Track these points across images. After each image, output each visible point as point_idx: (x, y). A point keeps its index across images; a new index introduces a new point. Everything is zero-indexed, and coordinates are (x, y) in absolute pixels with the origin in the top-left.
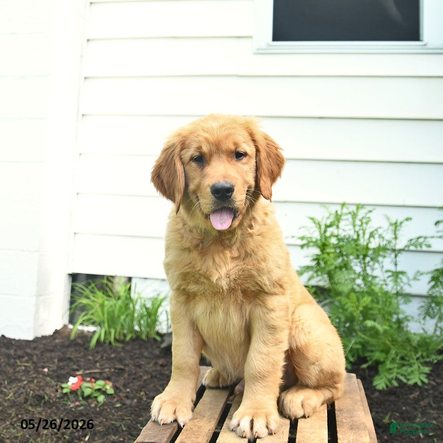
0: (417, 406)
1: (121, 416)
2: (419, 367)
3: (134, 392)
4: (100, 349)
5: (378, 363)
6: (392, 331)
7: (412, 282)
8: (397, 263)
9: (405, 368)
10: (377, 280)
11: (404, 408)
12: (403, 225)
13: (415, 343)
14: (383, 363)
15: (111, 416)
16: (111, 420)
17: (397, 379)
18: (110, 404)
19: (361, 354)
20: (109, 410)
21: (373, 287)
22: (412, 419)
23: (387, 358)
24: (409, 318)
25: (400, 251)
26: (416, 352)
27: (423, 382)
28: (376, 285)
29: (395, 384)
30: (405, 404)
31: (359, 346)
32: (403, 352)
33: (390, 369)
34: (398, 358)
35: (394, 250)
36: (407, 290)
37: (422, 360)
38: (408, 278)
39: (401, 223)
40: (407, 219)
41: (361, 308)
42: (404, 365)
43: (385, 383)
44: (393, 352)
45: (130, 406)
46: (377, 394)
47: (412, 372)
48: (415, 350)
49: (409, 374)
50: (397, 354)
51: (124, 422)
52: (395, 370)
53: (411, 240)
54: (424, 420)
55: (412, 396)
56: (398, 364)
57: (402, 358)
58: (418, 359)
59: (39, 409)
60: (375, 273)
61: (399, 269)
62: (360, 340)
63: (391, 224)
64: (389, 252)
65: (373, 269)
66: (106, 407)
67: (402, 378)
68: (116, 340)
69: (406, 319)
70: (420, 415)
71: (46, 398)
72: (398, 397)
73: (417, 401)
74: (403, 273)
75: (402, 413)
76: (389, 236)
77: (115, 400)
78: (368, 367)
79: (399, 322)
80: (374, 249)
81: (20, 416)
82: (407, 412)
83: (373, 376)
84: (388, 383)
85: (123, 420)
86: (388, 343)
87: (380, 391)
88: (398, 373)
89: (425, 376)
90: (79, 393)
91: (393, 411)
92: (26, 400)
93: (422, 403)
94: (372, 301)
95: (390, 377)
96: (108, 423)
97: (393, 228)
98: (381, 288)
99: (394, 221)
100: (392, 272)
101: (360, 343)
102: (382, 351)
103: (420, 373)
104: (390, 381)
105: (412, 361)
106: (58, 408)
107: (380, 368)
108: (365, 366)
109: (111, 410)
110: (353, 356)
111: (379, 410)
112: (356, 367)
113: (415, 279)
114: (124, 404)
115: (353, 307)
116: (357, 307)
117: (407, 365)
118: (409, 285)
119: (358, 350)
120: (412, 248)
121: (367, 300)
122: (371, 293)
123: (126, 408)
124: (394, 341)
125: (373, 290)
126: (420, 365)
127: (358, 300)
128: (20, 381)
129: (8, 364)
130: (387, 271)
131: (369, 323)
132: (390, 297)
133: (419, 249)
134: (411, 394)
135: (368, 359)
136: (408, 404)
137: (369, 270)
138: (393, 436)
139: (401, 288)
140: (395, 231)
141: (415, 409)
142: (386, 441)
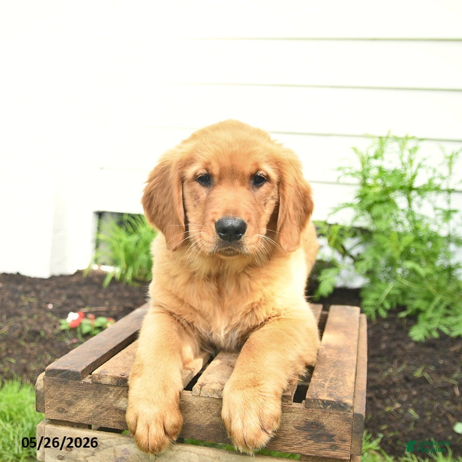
0: (456, 360)
4: (115, 287)
5: (418, 311)
8: (451, 201)
9: (449, 319)
11: (441, 362)
14: (424, 311)
17: (439, 330)
19: (401, 302)
21: (419, 226)
22: (449, 374)
23: (428, 307)
29: (436, 335)
30: (442, 357)
31: (397, 292)
32: (448, 301)
33: (431, 319)
34: (443, 306)
39: (457, 153)
41: (402, 249)
42: (447, 315)
43: (424, 334)
44: (437, 299)
46: (411, 345)
47: (457, 323)
49: (454, 325)
50: (441, 302)
52: (438, 320)
55: (453, 349)
56: (442, 313)
57: (448, 307)
59: (32, 345)
60: (423, 211)
61: (453, 207)
62: (399, 285)
63: (446, 157)
65: (420, 206)
67: (445, 330)
68: (134, 279)
70: (459, 370)
71: (42, 334)
72: (437, 349)
73: (458, 354)
74: (455, 211)
75: (438, 367)
78: (408, 317)
79: (450, 270)
81: (10, 351)
82: (444, 365)
83: (409, 326)
84: (428, 335)
86: (432, 290)
87: (416, 343)
88: (440, 323)
90: (79, 329)
91: (428, 364)
92: (20, 335)
94: (415, 241)
95: (430, 327)
97: (447, 161)
98: (427, 228)
99: (449, 154)
101: (400, 289)
102: (425, 299)
104: (430, 332)
105: (458, 311)
106: (52, 345)
107: (421, 317)
108: (403, 315)
110: (390, 303)
111: (412, 362)
112: (392, 316)
115: (393, 247)
116: (398, 248)
117: (453, 315)
119: (396, 296)
121: (409, 239)
122: (415, 232)
124: (439, 289)
125: (417, 229)
128: (20, 315)
129: (12, 299)
130: (437, 209)
131: (409, 265)
134: (453, 346)
135: (408, 306)
136: (447, 358)
137: (415, 207)
138: (423, 391)
139: (454, 230)
140: (450, 164)
141: (455, 363)
142: (415, 397)
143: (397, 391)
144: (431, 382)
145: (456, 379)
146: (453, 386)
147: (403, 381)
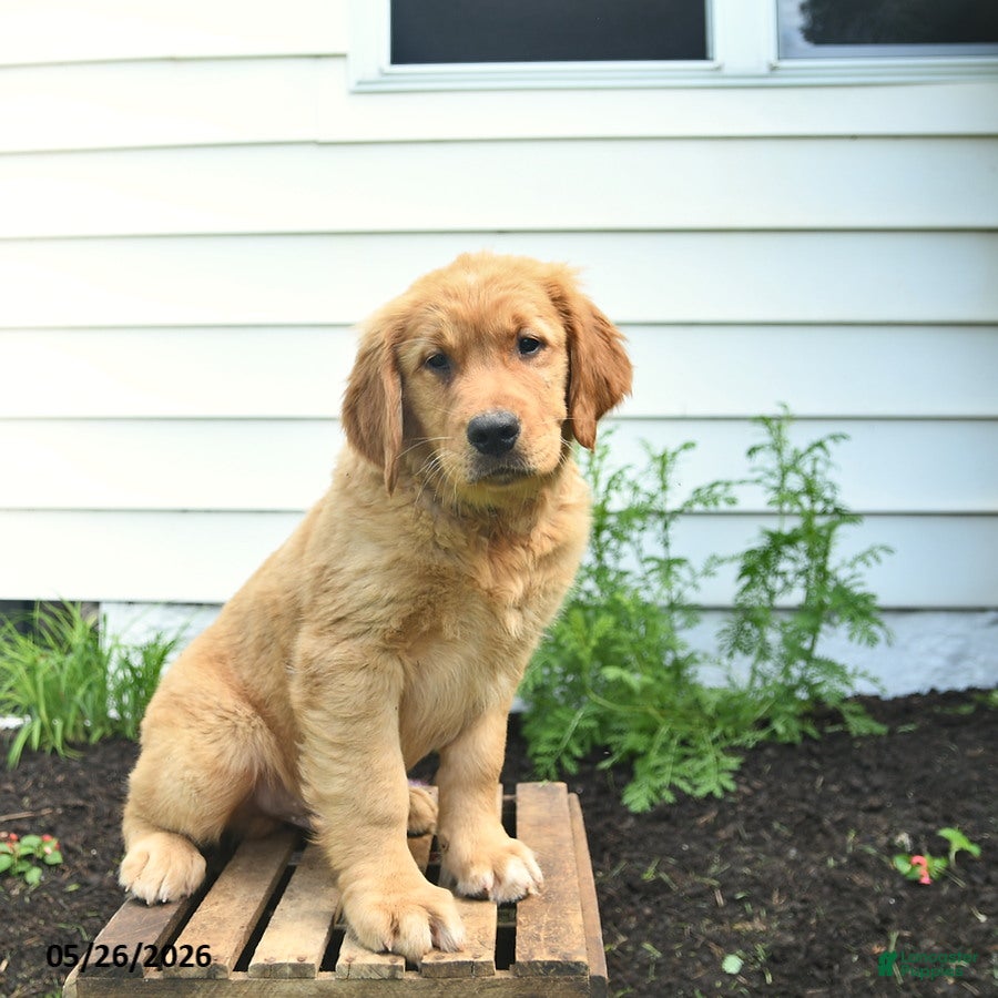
0: (711, 840)
1: (78, 910)
2: (717, 759)
3: (108, 856)
4: (32, 766)
5: (634, 755)
6: (659, 687)
7: (702, 581)
8: (670, 541)
9: (689, 763)
10: (628, 579)
11: (686, 847)
12: (679, 457)
13: (709, 710)
14: (644, 755)
15: (56, 913)
16: (57, 920)
17: (673, 788)
18: (54, 886)
19: (598, 740)
20: (51, 900)
21: (618, 596)
22: (701, 869)
23: (651, 745)
24: (698, 657)
25: (675, 514)
26: (713, 728)
27: (725, 790)
28: (624, 589)
29: (669, 797)
30: (688, 838)
31: (593, 724)
32: (683, 730)
33: (657, 768)
34: (675, 742)
35: (661, 514)
36: (692, 597)
37: (724, 744)
38: (692, 571)
39: (674, 454)
40: (687, 446)
41: (594, 642)
42: (686, 757)
43: (648, 798)
44: (664, 730)
45: (100, 887)
46: (630, 822)
47: (704, 770)
48: (711, 723)
49: (697, 775)
50: (671, 735)
51: (86, 924)
52: (669, 769)
53: (699, 490)
54: (726, 868)
55: (702, 821)
56: (674, 755)
57: (684, 743)
58: (715, 741)
60: (623, 565)
61: (674, 553)
62: (595, 709)
63: (654, 459)
64: (651, 518)
65: (618, 557)
66: (45, 894)
67: (683, 785)
68: (67, 743)
69: (691, 659)
70: (717, 859)
72: (674, 824)
73: (712, 829)
74: (680, 562)
75: (681, 858)
76: (650, 484)
77: (66, 876)
78: (615, 767)
79: (678, 667)
80: (620, 514)
82: (692, 853)
83: (622, 786)
84: (654, 798)
85: (84, 918)
86: (652, 711)
87: (637, 816)
88: (673, 775)
89: (730, 776)
91: (664, 855)
93: (722, 834)
94: (617, 625)
95: (657, 783)
96: (50, 930)
97: (658, 466)
98: (635, 597)
99: (659, 452)
100: (658, 561)
101: (596, 716)
102: (641, 731)
103: (719, 772)
104: (658, 792)
105: (703, 747)
107: (639, 767)
108: (606, 764)
109: (55, 899)
110: (581, 745)
111: (635, 855)
112: (587, 768)
113: (707, 572)
114: (85, 884)
115: (577, 640)
116: (587, 640)
117: (694, 756)
118: (696, 587)
119: (591, 730)
120: (698, 507)
121: (605, 623)
122: (614, 608)
123: (91, 892)
124: (664, 708)
125: (618, 603)
126: (720, 754)
127: (588, 623)
130: (648, 560)
131: (611, 673)
132: (653, 615)
133: (712, 508)
134: (701, 815)
135: (614, 748)
136: (695, 838)
137: (608, 559)
138: (662, 906)
139: (680, 594)
140: (663, 473)
141: (709, 847)
142: (649, 918)
143: (618, 910)
144: (674, 887)
145: (715, 878)
146: (711, 889)
147: (626, 892)
